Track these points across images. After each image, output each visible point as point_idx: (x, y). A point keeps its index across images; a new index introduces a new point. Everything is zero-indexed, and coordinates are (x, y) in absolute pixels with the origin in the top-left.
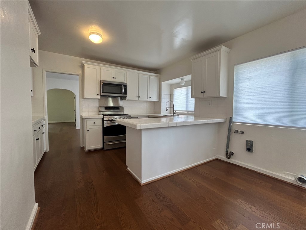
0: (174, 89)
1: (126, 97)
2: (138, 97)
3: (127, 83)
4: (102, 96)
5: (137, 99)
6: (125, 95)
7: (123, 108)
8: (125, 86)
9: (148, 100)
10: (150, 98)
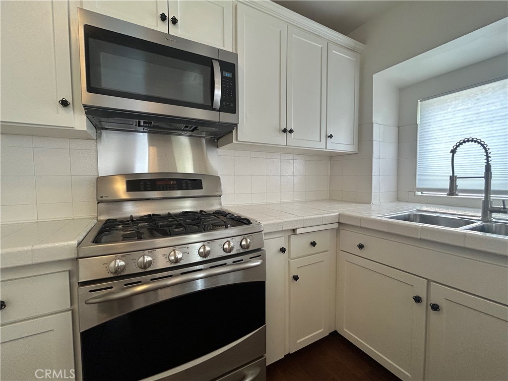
0: (419, 103)
1: (232, 127)
2: (285, 131)
3: (235, 56)
4: (91, 112)
5: (281, 140)
6: (226, 118)
7: (216, 180)
8: (229, 68)
9: (321, 146)
10: (331, 136)
